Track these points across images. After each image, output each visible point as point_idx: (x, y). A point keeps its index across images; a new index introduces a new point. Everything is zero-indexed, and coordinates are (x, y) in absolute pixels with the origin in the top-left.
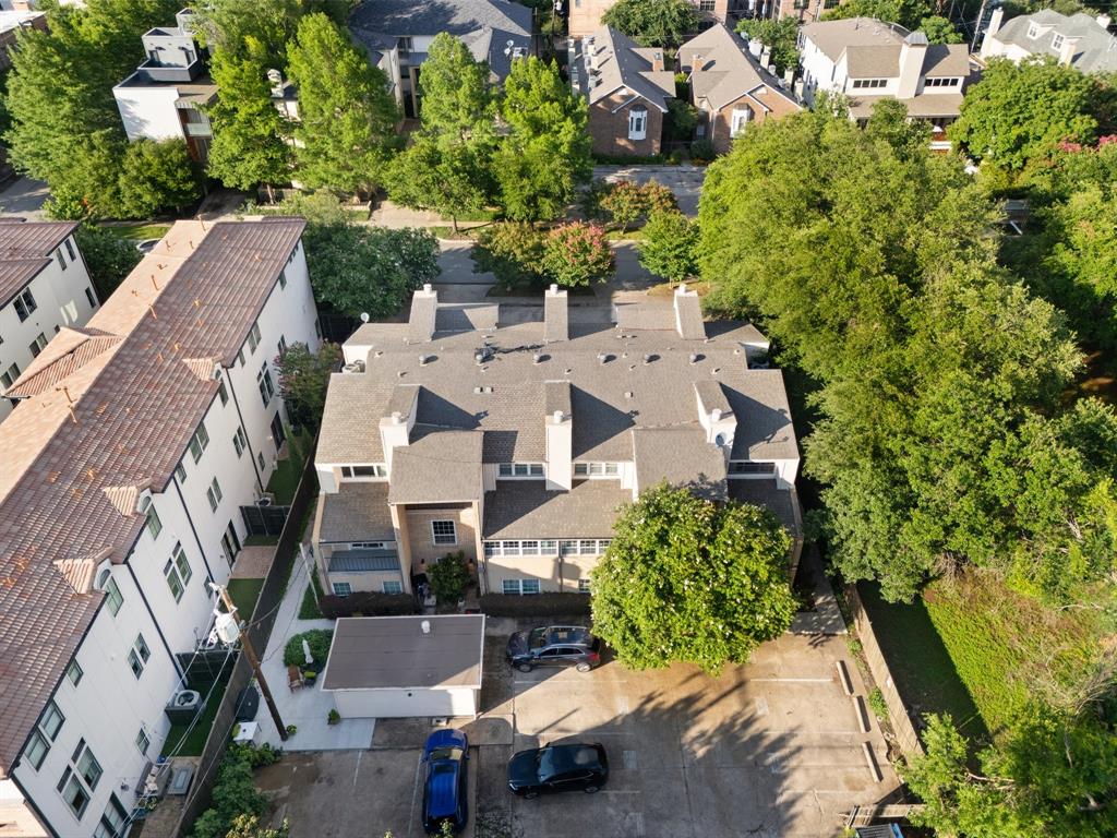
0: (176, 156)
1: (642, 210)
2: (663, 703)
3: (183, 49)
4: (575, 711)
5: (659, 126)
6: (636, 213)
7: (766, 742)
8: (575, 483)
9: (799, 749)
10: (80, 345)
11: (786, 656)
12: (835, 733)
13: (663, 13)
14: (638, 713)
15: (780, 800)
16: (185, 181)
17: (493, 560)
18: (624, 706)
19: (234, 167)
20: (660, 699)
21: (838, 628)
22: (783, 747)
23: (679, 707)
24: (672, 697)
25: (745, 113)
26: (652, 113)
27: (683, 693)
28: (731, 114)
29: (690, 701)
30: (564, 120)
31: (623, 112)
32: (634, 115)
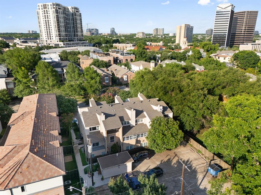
0: (5, 93)
1: (115, 92)
2: (165, 161)
3: (4, 71)
4: (150, 166)
5: (111, 80)
6: (114, 93)
7: (186, 162)
8: (136, 124)
9: (191, 161)
10: (24, 113)
11: (181, 149)
12: (196, 157)
13: (102, 64)
14: (161, 163)
15: (193, 168)
16: (8, 97)
17: (125, 142)
18: (158, 163)
19: (21, 93)
20: (164, 160)
21: (186, 144)
22: (188, 162)
23: (168, 161)
24: (166, 160)
25: (126, 76)
26: (109, 77)
27: (167, 158)
28: (124, 76)
29: (169, 159)
30: (97, 77)
31: (104, 77)
32: (106, 78)
